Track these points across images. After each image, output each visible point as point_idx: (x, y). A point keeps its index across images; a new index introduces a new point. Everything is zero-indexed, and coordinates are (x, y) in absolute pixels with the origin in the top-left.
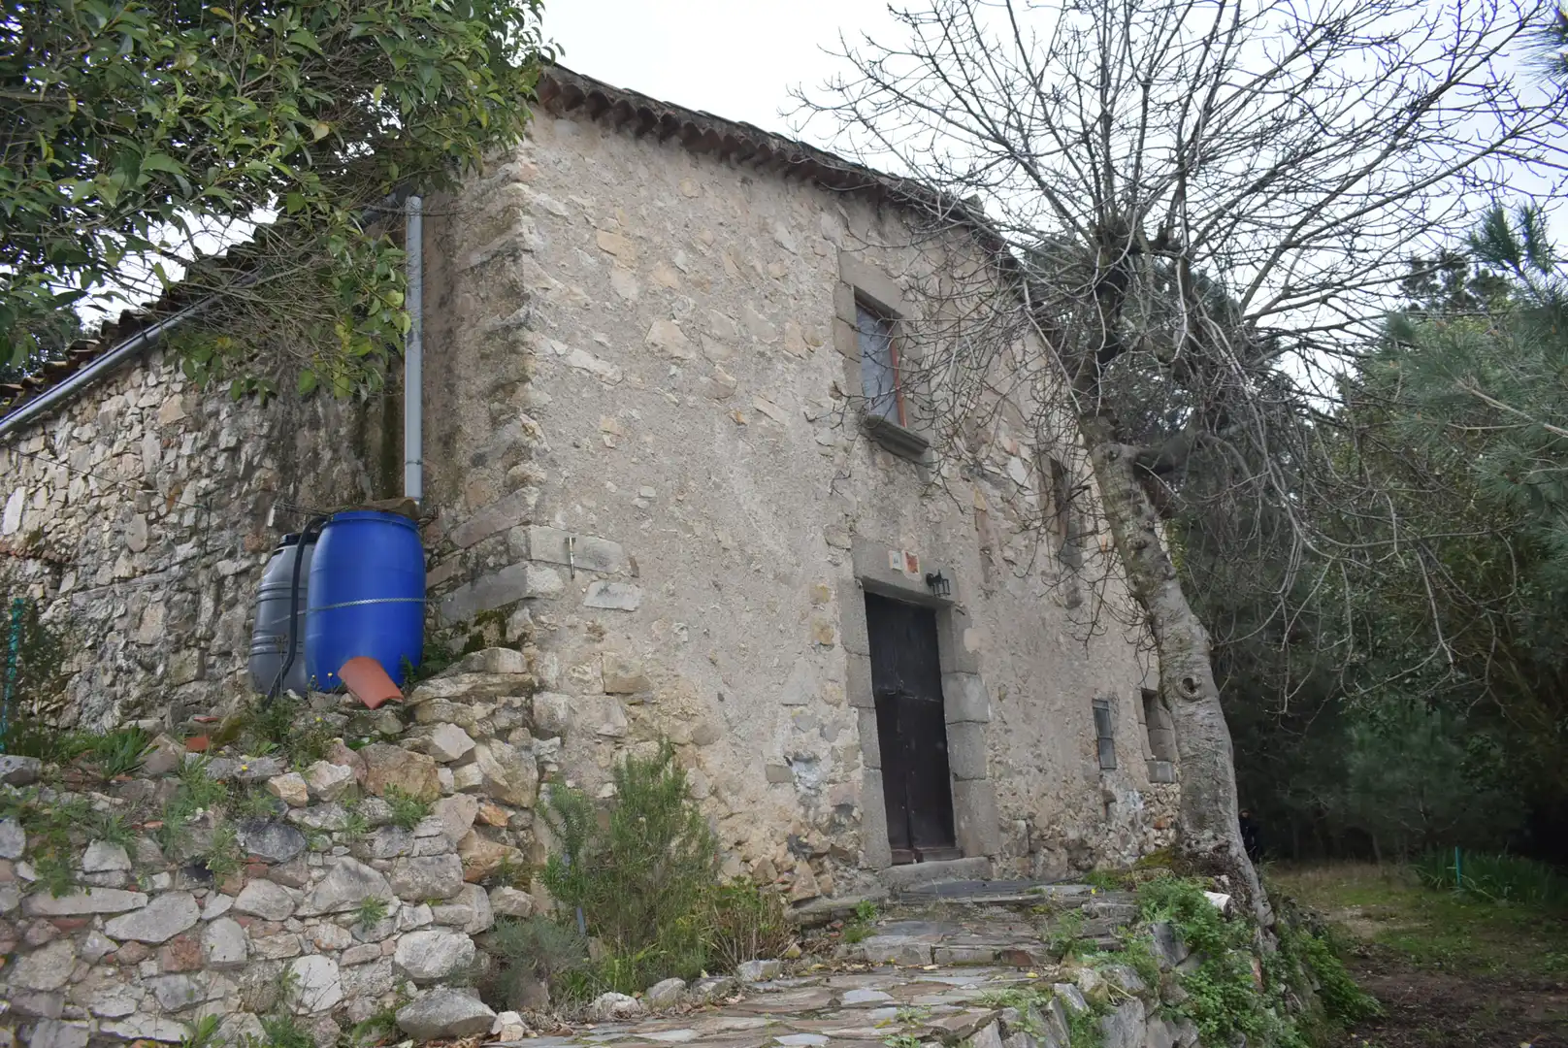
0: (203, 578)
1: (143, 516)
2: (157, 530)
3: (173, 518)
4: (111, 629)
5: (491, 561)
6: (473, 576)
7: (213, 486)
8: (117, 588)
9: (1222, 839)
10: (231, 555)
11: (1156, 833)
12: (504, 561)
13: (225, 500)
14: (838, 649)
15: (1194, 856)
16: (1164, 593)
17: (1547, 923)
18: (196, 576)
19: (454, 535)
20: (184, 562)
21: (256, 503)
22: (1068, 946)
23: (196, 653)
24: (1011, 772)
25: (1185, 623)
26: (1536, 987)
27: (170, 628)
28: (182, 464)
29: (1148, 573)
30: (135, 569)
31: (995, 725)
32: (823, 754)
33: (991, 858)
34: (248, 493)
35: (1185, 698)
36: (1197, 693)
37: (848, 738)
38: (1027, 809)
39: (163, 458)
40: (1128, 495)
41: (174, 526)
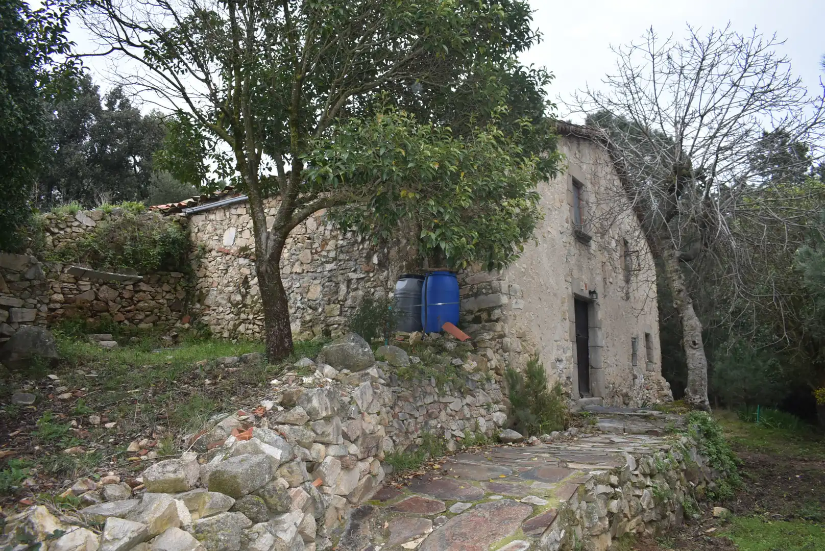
0: (340, 278)
1: (309, 251)
2: (316, 257)
3: (324, 253)
4: (293, 292)
5: (484, 291)
6: (476, 295)
7: (345, 244)
8: (294, 276)
9: (703, 398)
10: (355, 271)
11: (647, 391)
12: (490, 291)
13: (351, 250)
14: (567, 320)
15: (693, 404)
16: (687, 309)
17: (797, 438)
18: (337, 277)
19: (467, 280)
20: (330, 271)
21: (368, 254)
22: (672, 430)
23: (339, 306)
24: (609, 366)
25: (694, 320)
26: (795, 459)
27: (324, 296)
28: (327, 233)
29: (682, 301)
30: (303, 270)
31: (605, 348)
32: (564, 359)
33: (603, 398)
34: (363, 249)
35: (692, 348)
36: (697, 346)
37: (569, 353)
38: (613, 380)
39: (317, 229)
40: (677, 271)
41: (324, 256)
